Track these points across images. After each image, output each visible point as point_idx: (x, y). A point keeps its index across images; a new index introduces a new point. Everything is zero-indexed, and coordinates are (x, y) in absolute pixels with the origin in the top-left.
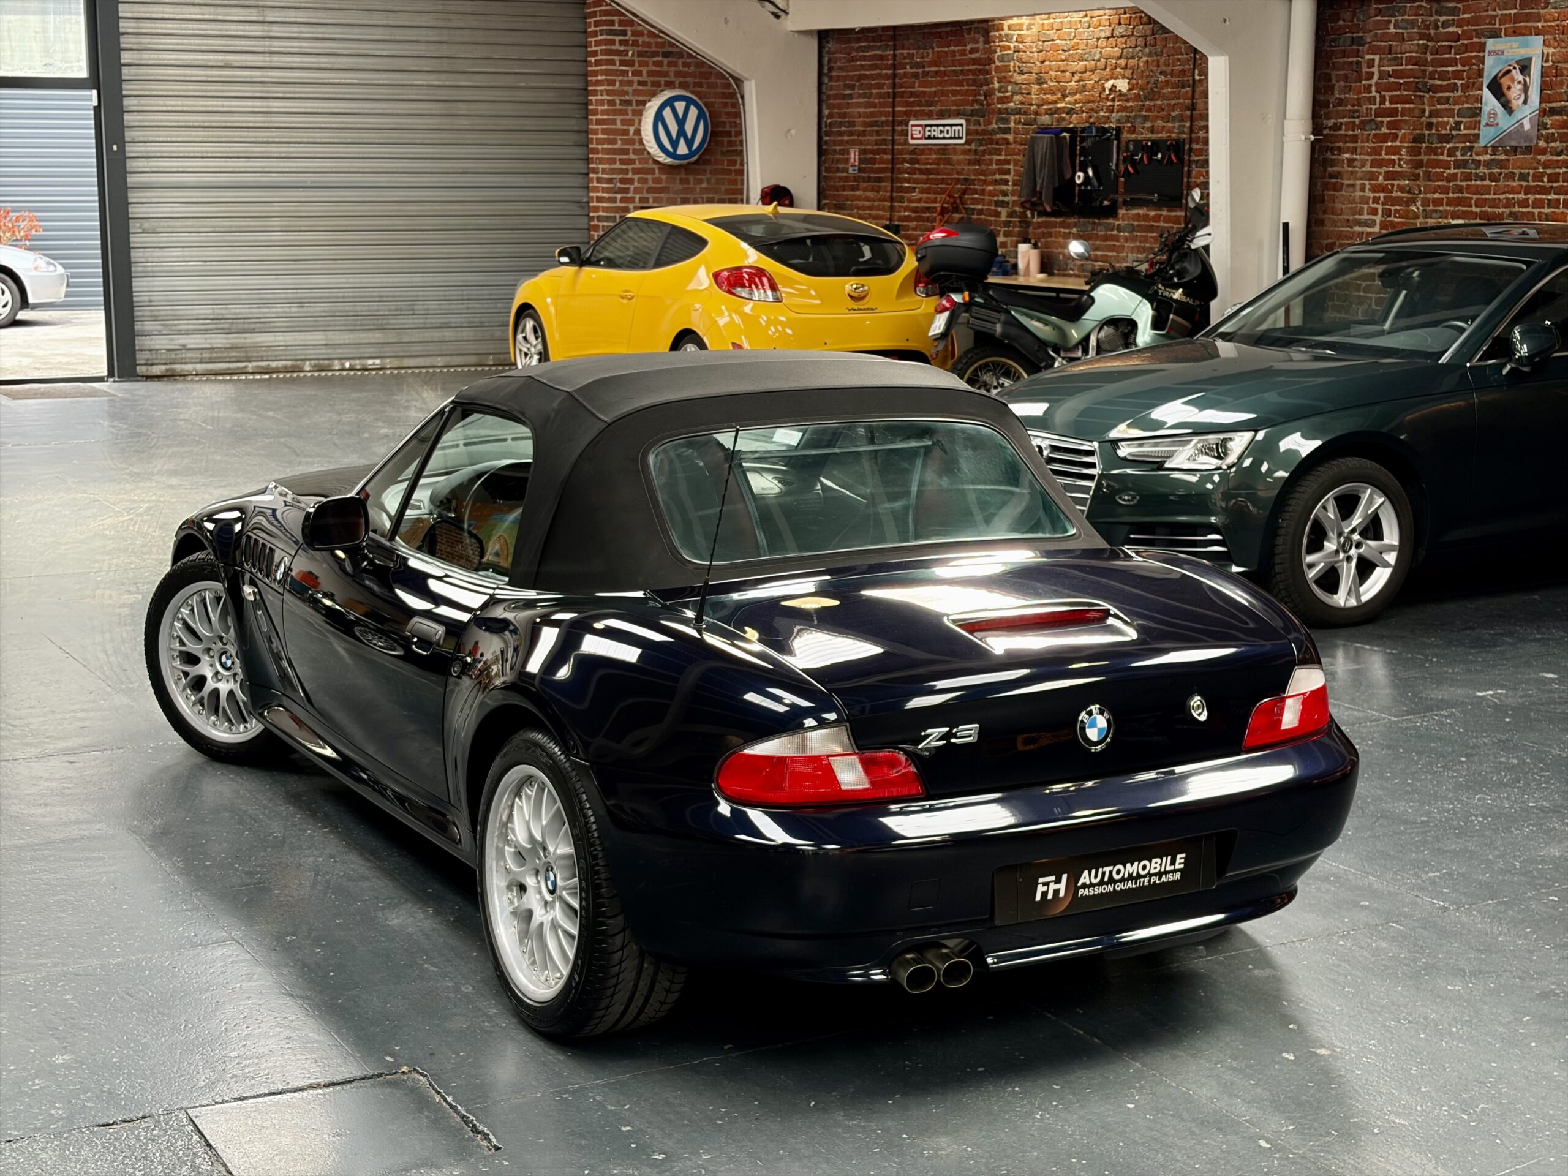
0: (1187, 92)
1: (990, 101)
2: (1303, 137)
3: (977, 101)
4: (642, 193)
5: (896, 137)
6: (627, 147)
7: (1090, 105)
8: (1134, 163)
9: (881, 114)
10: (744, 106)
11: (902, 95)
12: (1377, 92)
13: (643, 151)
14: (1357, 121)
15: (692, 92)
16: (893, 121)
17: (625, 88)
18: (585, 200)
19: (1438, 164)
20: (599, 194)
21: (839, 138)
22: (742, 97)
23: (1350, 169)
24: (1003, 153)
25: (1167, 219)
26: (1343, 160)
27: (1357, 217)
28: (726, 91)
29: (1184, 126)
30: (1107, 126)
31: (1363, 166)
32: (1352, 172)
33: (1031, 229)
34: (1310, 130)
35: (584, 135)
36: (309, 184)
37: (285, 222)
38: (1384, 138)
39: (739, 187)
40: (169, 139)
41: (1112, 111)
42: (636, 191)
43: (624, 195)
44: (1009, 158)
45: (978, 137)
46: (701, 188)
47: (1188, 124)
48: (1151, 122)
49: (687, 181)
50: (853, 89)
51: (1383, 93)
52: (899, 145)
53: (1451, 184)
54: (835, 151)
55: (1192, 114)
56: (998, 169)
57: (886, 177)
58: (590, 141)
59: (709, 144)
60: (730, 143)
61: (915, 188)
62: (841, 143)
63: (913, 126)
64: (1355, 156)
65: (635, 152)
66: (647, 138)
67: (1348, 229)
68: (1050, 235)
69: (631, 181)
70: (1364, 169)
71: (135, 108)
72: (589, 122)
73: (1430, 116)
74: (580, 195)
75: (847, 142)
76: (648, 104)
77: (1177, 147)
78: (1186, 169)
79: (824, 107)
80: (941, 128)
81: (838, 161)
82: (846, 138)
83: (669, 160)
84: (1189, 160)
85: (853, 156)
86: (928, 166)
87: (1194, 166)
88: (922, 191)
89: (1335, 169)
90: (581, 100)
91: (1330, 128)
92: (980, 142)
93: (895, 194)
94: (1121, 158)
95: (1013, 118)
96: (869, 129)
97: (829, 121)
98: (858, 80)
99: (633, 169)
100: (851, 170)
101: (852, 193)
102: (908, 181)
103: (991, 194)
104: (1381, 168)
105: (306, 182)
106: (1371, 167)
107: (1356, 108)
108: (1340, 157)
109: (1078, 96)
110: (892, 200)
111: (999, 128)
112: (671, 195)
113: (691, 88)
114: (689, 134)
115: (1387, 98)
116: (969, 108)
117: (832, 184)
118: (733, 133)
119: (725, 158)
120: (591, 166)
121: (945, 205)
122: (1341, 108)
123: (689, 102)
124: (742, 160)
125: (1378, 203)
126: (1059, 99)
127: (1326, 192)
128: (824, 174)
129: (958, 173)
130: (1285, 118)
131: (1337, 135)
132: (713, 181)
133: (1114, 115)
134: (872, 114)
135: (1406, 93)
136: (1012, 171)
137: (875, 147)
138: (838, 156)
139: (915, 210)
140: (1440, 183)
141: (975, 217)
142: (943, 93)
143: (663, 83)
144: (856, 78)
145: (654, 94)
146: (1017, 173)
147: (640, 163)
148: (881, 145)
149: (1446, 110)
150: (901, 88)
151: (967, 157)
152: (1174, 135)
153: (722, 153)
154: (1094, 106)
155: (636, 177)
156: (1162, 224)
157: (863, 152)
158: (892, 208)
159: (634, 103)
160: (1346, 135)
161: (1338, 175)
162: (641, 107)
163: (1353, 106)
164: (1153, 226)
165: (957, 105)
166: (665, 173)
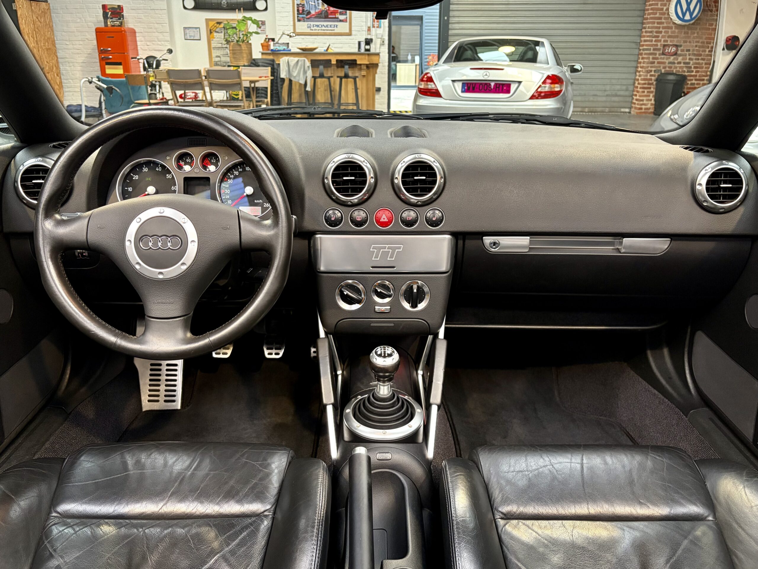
6: (661, 16)
13: (668, 18)
18: (639, 41)
20: (645, 39)
35: (643, 12)
39: (713, 36)
42: (663, 37)
46: (694, 37)
49: (688, 33)
58: (645, 14)
59: (701, 15)
60: (712, 15)
65: (665, 18)
66: (671, 12)
69: (661, 32)
72: (646, 5)
74: (637, 39)
99: (663, 27)
114: (692, 10)
118: (714, 11)
119: (708, 22)
120: (644, 25)
124: (717, 24)
132: (700, 33)
166: (677, 29)
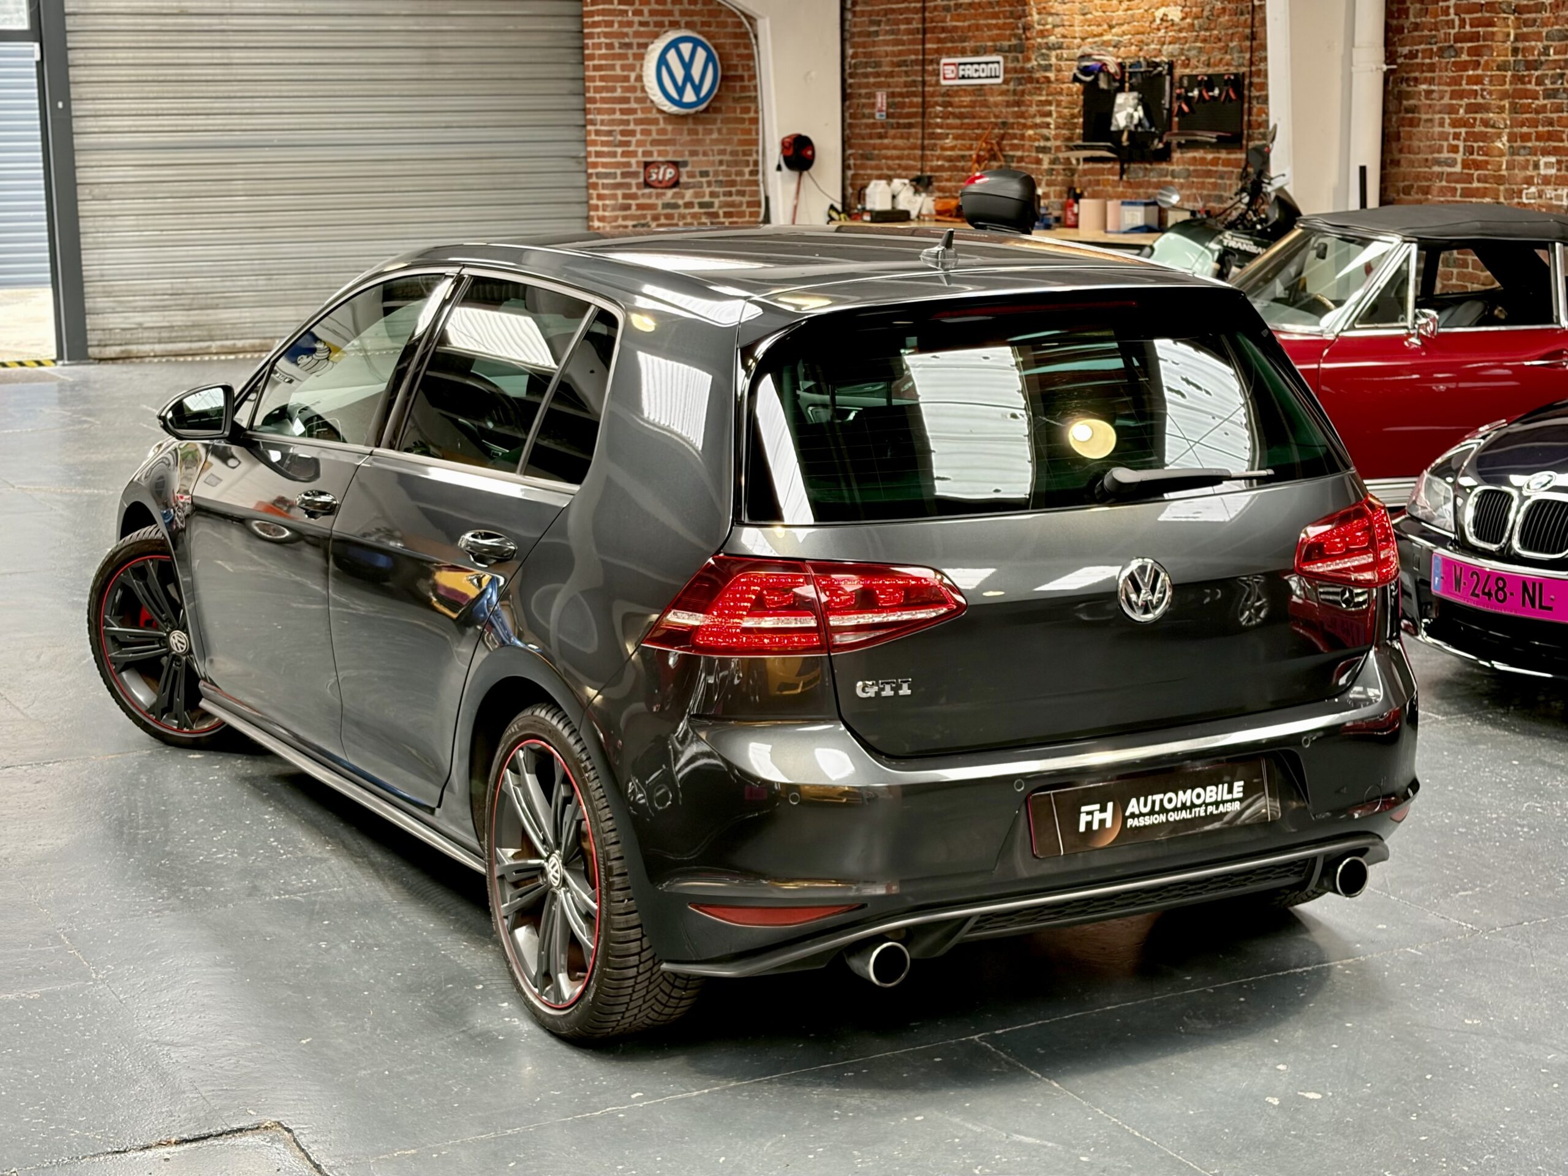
0: (1246, 20)
1: (1028, 34)
2: (1374, 67)
3: (1015, 35)
4: (644, 145)
5: (927, 78)
6: (628, 95)
7: (1140, 37)
8: (1188, 100)
9: (910, 52)
10: (757, 44)
11: (933, 30)
12: (1456, 14)
13: (645, 99)
14: (1435, 48)
15: (700, 33)
16: (924, 60)
17: (625, 30)
18: (583, 154)
19: (1526, 94)
20: (599, 148)
21: (865, 80)
22: (756, 37)
23: (1428, 102)
24: (1044, 92)
25: (1227, 162)
26: (1420, 93)
27: (1436, 155)
28: (738, 30)
29: (1244, 58)
30: (1157, 60)
31: (1442, 98)
32: (1430, 106)
33: (1076, 178)
34: (1383, 58)
35: (580, 82)
36: (276, 143)
37: (249, 185)
38: (1464, 66)
39: (754, 137)
40: (120, 95)
41: (1163, 44)
42: (640, 143)
43: (625, 149)
44: (1050, 98)
45: (1015, 76)
46: (712, 140)
47: (1248, 56)
48: (1208, 53)
49: (697, 133)
50: (879, 25)
51: (1463, 16)
52: (931, 85)
53: (1541, 116)
54: (860, 95)
55: (1251, 46)
56: (1039, 111)
57: (917, 123)
58: (586, 89)
59: (720, 90)
60: (744, 89)
61: (948, 134)
62: (867, 86)
63: (945, 64)
64: (1433, 87)
65: (638, 100)
66: (650, 85)
67: (1427, 170)
68: (1098, 183)
69: (632, 133)
70: (1442, 102)
71: (82, 62)
72: (586, 68)
73: (1517, 39)
74: (577, 149)
75: (875, 85)
76: (651, 47)
77: (1237, 83)
78: (1246, 106)
79: (848, 45)
80: (976, 66)
81: (864, 106)
82: (872, 80)
83: (674, 109)
84: (1250, 97)
85: (879, 100)
86: (963, 110)
87: (1254, 102)
88: (956, 138)
89: (1412, 102)
90: (577, 43)
91: (1405, 57)
92: (1020, 81)
93: (926, 142)
94: (1175, 95)
95: (1054, 53)
96: (897, 69)
97: (853, 61)
98: (885, 15)
99: (635, 120)
100: (877, 115)
101: (878, 141)
102: (940, 126)
103: (1031, 138)
104: (1461, 99)
105: (272, 140)
106: (1451, 99)
107: (1434, 33)
108: (1416, 89)
109: (1125, 27)
110: (923, 148)
111: (1039, 65)
112: (678, 148)
113: (699, 28)
114: (697, 80)
115: (1468, 21)
116: (1006, 43)
117: (857, 131)
118: (746, 77)
119: (738, 107)
120: (589, 117)
121: (982, 153)
122: (1416, 33)
123: (696, 43)
124: (757, 107)
125: (1459, 139)
126: (1105, 31)
127: (1401, 129)
128: (849, 121)
129: (996, 117)
130: (1353, 46)
131: (1412, 65)
132: (724, 131)
133: (1165, 47)
134: (900, 53)
135: (1488, 15)
136: (1054, 115)
137: (905, 90)
138: (864, 101)
139: (949, 159)
140: (1528, 116)
141: (1014, 165)
142: (978, 28)
143: (667, 23)
144: (882, 13)
145: (656, 36)
146: (1060, 116)
147: (643, 112)
148: (911, 86)
149: (1534, 33)
150: (932, 21)
151: (1005, 98)
152: (1233, 70)
153: (736, 100)
154: (1143, 37)
155: (638, 128)
156: (1221, 168)
157: (892, 95)
158: (923, 158)
159: (635, 47)
160: (1423, 64)
161: (1413, 109)
162: (642, 51)
163: (1431, 30)
164: (1210, 171)
165: (993, 40)
166: (670, 123)
